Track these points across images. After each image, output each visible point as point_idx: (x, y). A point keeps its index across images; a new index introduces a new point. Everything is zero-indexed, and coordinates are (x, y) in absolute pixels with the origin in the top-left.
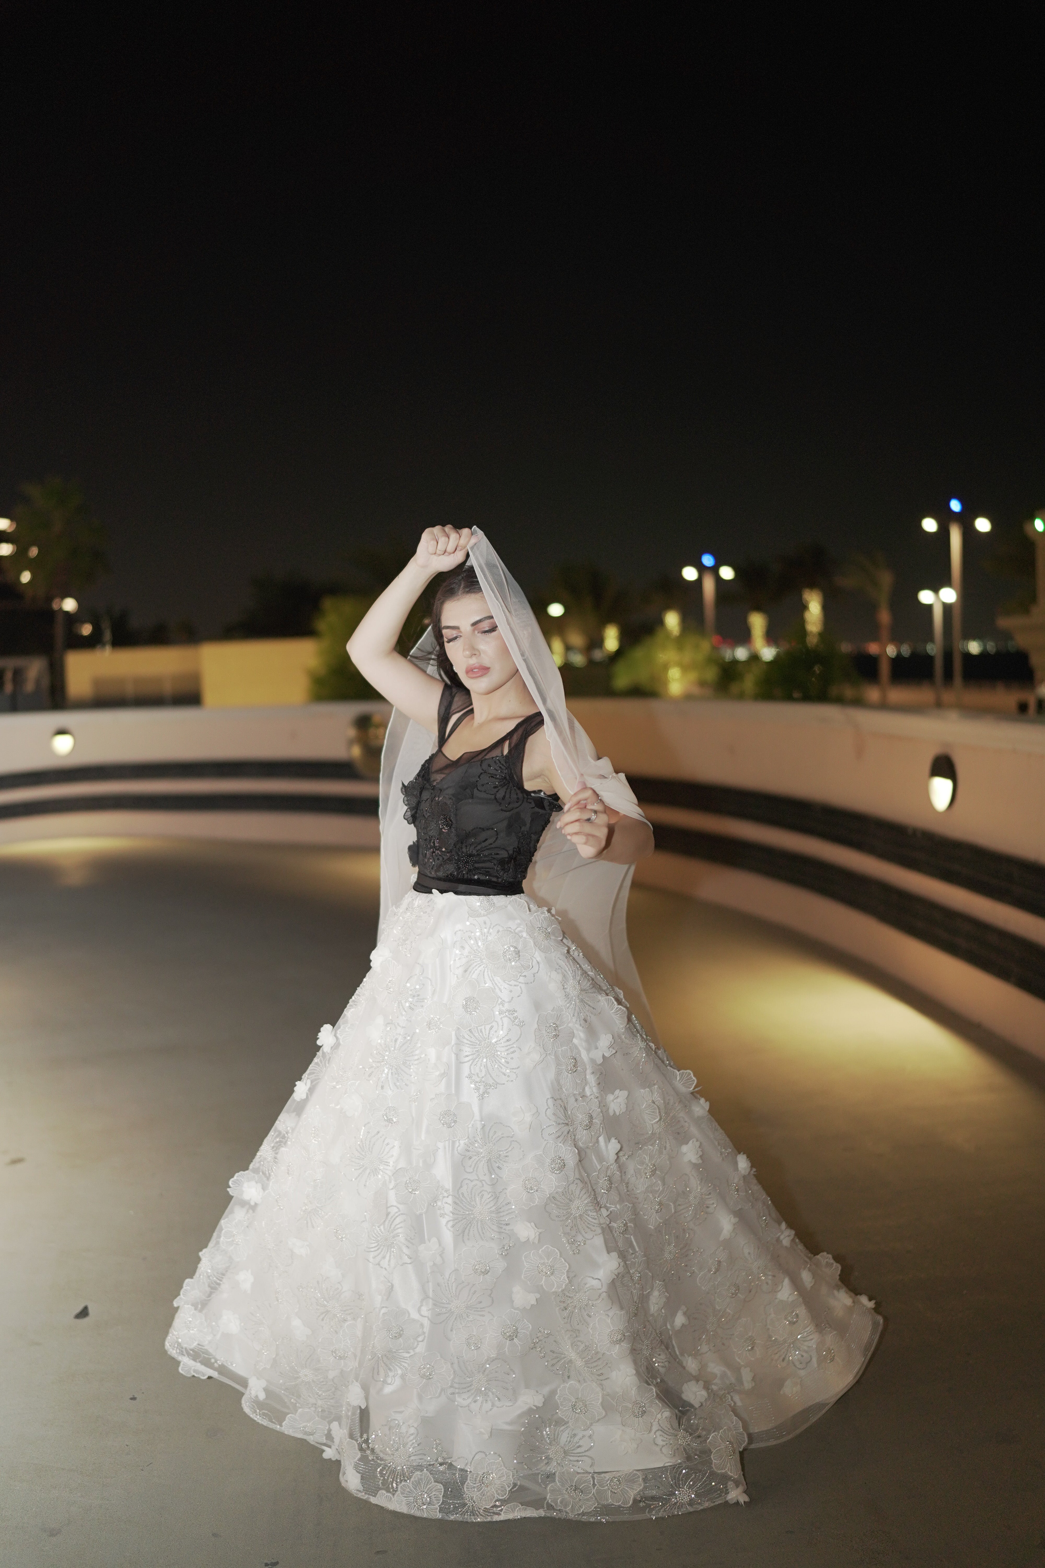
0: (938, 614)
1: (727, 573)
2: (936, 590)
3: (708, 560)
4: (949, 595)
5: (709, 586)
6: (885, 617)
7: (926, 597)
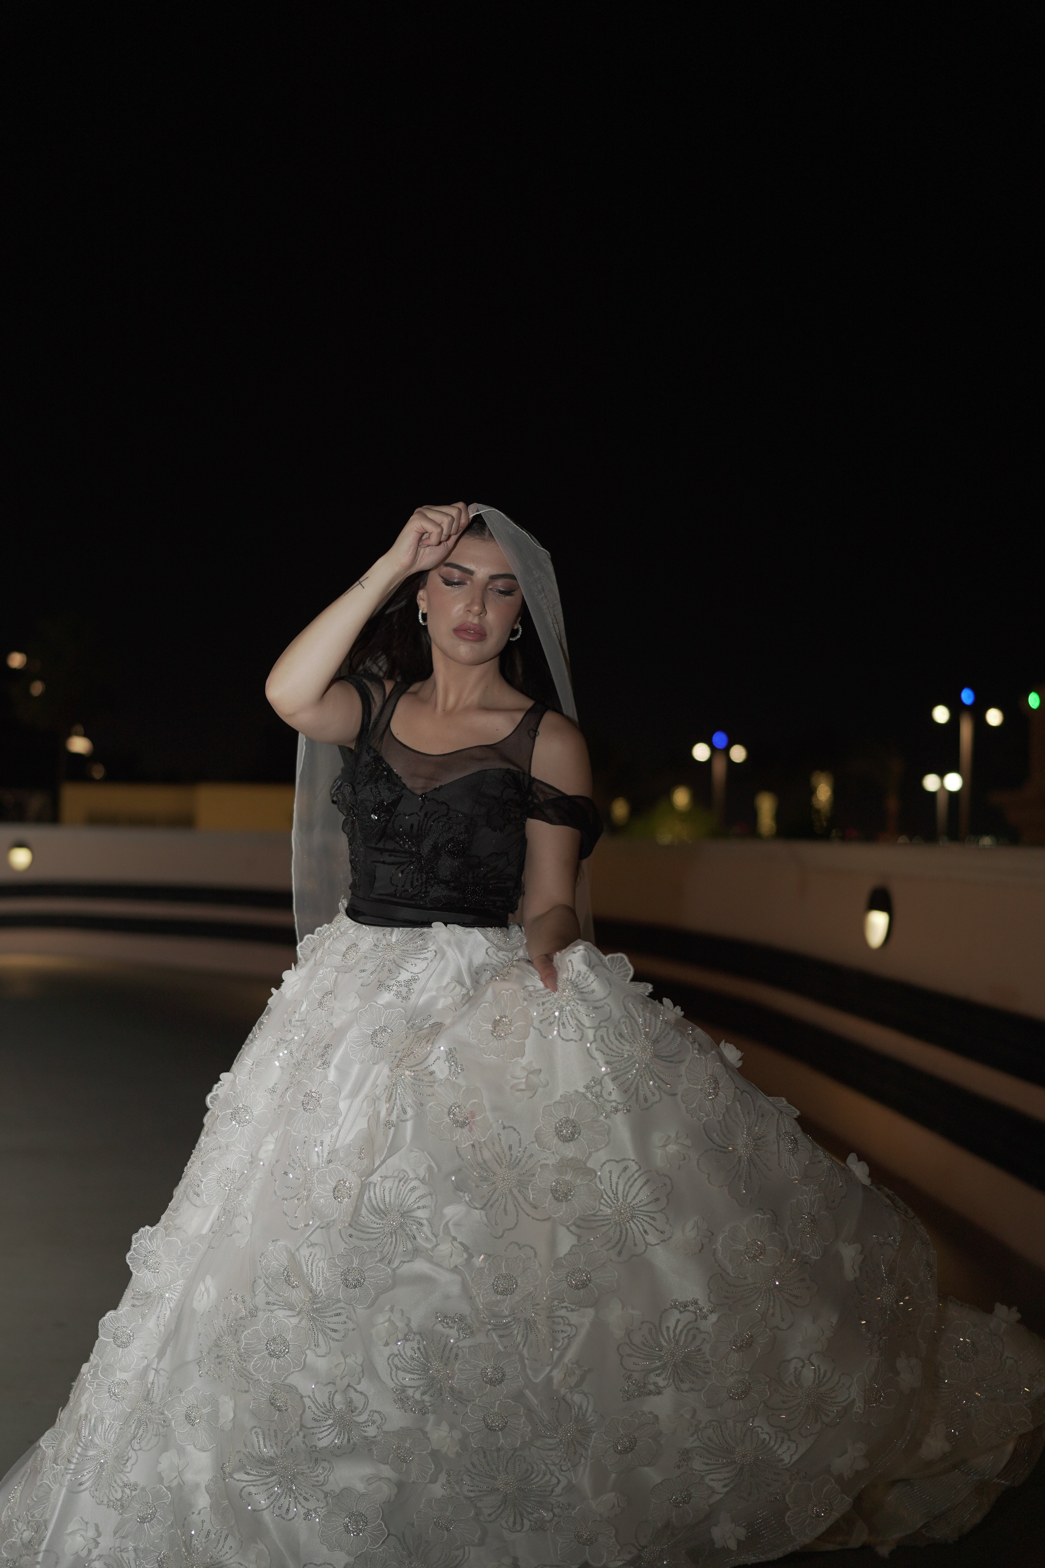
0: (942, 802)
1: (738, 754)
2: (942, 775)
3: (720, 739)
4: (954, 782)
5: (719, 768)
6: (892, 804)
7: (931, 783)
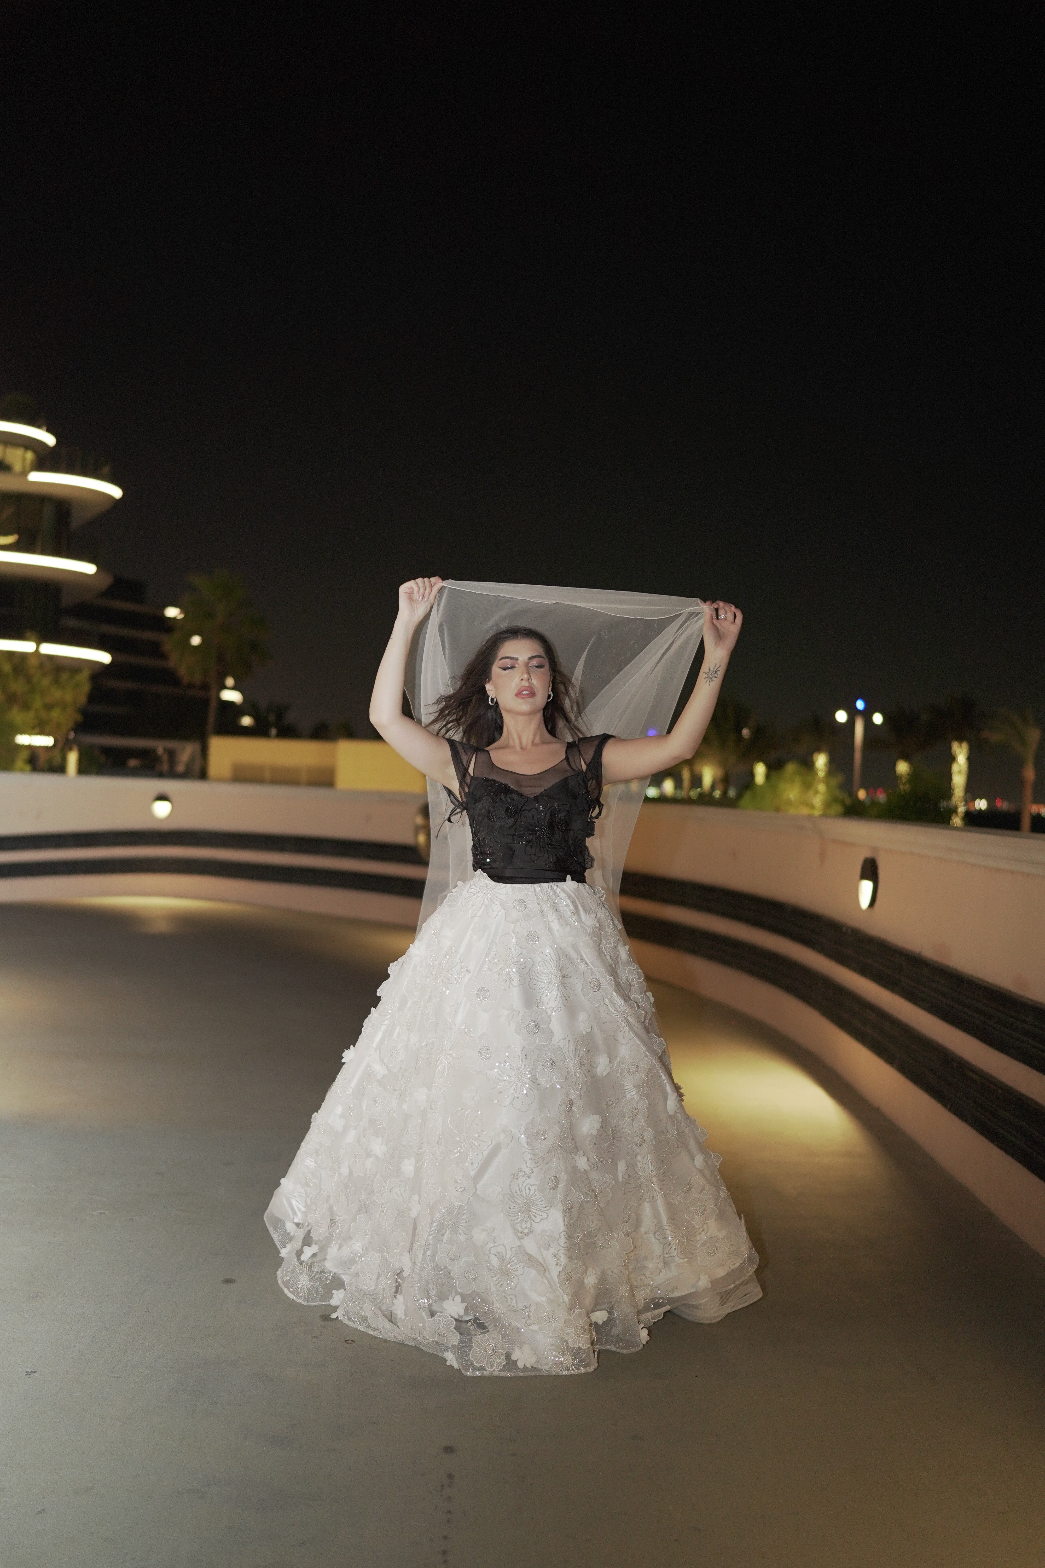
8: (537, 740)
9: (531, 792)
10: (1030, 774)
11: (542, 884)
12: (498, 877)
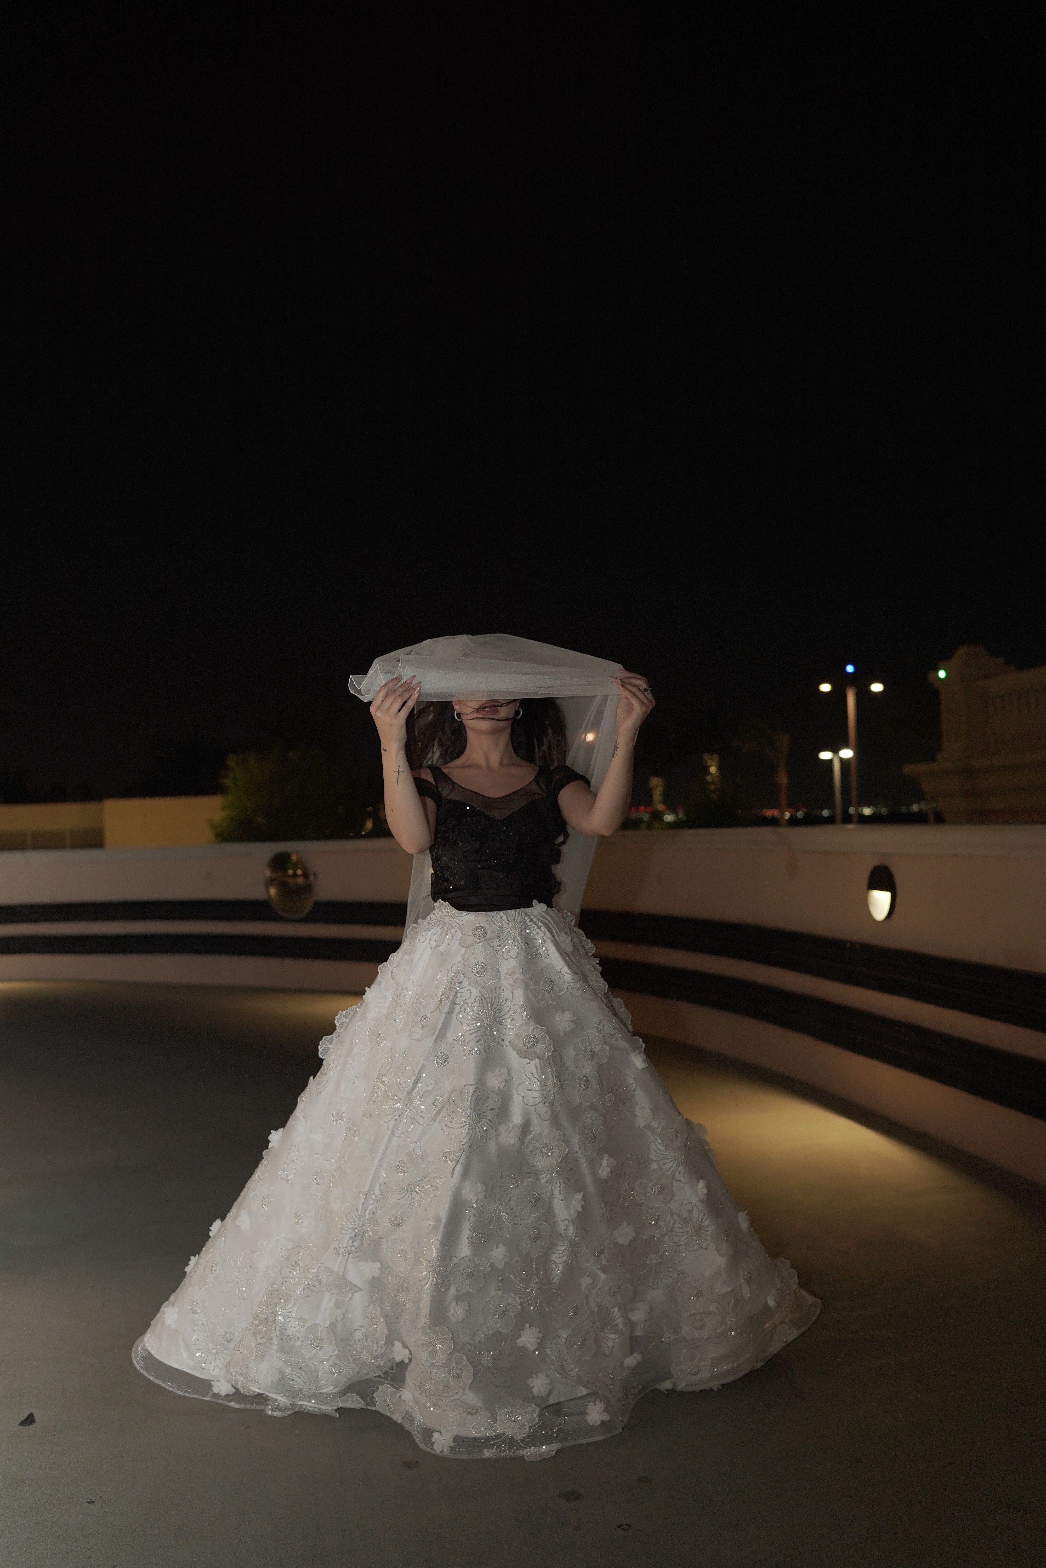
8: (506, 761)
9: (498, 815)
10: (783, 778)
11: (509, 911)
12: (461, 906)
